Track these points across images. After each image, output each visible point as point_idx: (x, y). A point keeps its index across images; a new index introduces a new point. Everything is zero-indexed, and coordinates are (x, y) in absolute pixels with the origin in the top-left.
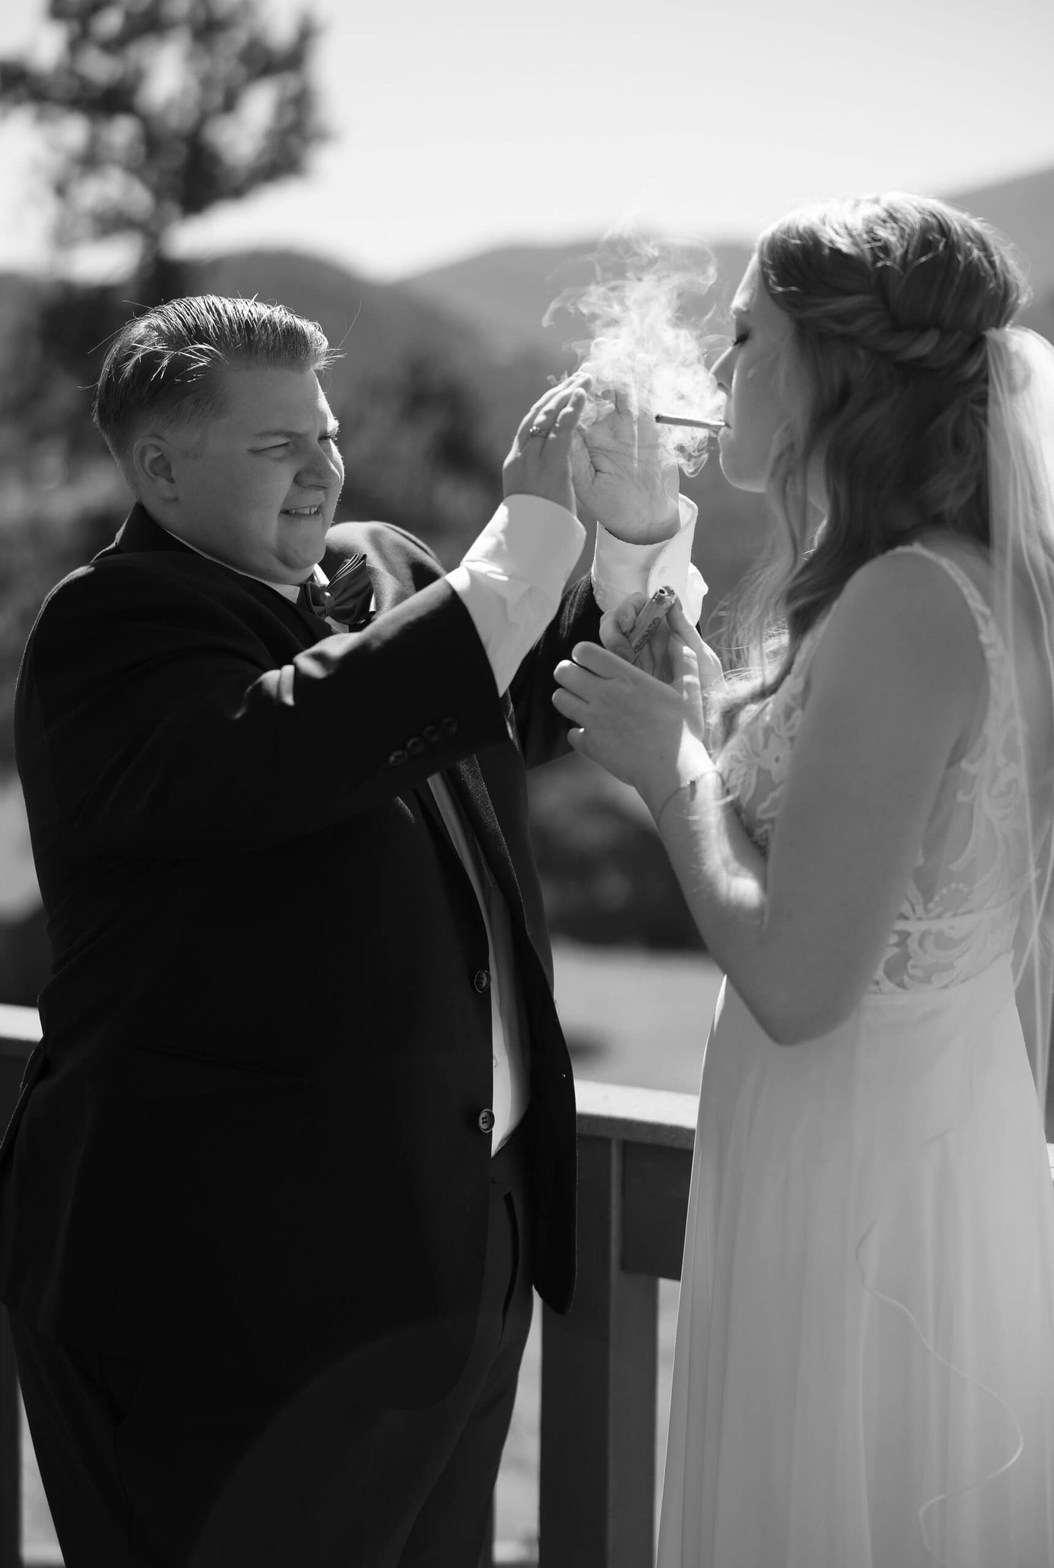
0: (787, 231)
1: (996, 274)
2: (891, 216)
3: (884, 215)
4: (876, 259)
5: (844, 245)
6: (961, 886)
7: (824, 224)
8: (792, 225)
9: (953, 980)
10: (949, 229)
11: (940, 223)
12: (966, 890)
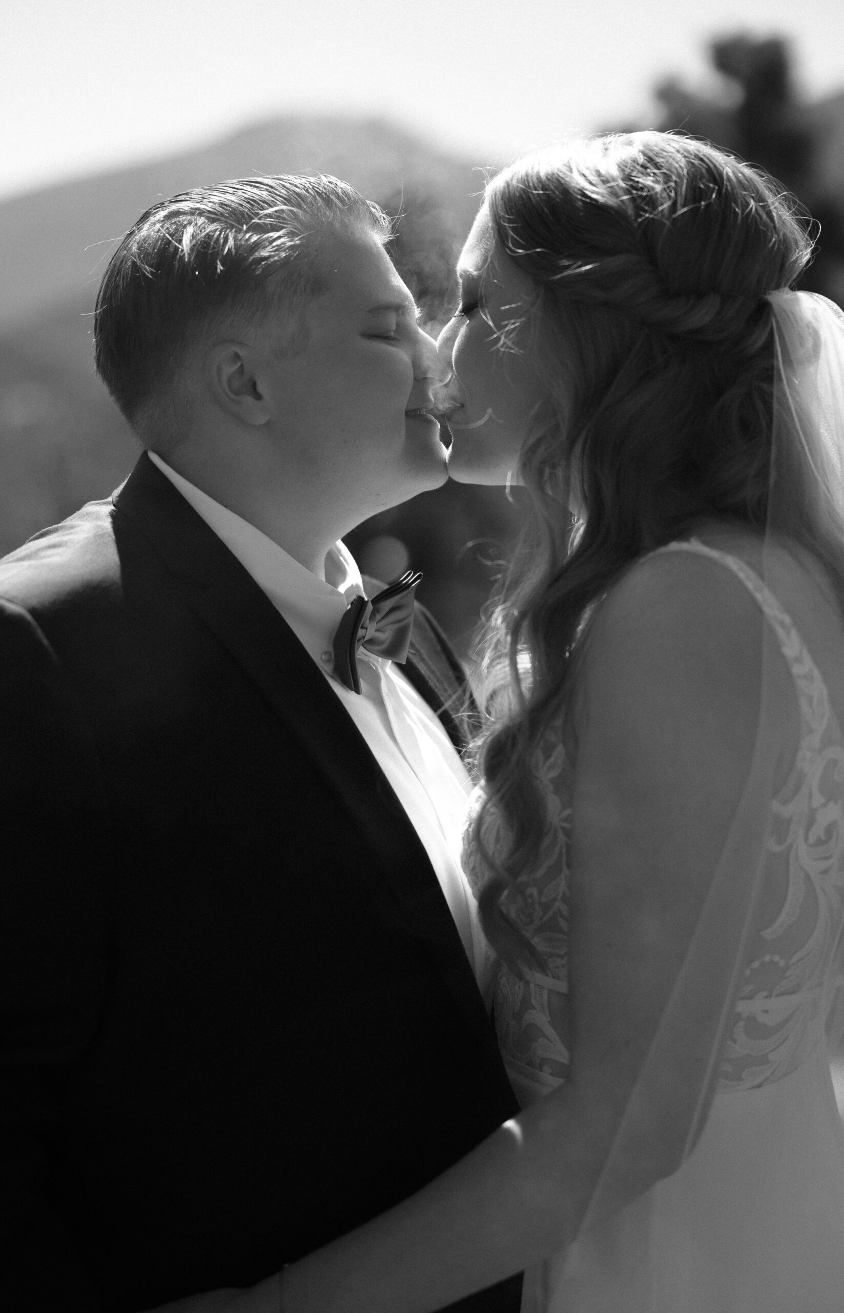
0: (525, 180)
1: (775, 227)
2: (650, 160)
3: (641, 159)
4: (638, 209)
5: (598, 193)
6: (776, 958)
7: (571, 170)
8: (530, 172)
9: (767, 1078)
10: (721, 175)
11: (709, 170)
12: (782, 963)
